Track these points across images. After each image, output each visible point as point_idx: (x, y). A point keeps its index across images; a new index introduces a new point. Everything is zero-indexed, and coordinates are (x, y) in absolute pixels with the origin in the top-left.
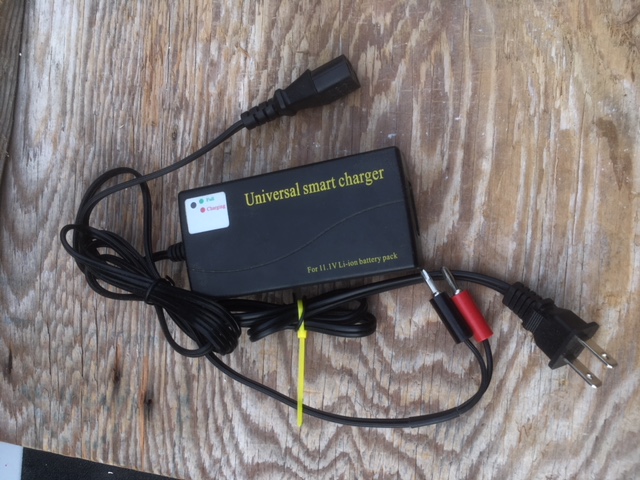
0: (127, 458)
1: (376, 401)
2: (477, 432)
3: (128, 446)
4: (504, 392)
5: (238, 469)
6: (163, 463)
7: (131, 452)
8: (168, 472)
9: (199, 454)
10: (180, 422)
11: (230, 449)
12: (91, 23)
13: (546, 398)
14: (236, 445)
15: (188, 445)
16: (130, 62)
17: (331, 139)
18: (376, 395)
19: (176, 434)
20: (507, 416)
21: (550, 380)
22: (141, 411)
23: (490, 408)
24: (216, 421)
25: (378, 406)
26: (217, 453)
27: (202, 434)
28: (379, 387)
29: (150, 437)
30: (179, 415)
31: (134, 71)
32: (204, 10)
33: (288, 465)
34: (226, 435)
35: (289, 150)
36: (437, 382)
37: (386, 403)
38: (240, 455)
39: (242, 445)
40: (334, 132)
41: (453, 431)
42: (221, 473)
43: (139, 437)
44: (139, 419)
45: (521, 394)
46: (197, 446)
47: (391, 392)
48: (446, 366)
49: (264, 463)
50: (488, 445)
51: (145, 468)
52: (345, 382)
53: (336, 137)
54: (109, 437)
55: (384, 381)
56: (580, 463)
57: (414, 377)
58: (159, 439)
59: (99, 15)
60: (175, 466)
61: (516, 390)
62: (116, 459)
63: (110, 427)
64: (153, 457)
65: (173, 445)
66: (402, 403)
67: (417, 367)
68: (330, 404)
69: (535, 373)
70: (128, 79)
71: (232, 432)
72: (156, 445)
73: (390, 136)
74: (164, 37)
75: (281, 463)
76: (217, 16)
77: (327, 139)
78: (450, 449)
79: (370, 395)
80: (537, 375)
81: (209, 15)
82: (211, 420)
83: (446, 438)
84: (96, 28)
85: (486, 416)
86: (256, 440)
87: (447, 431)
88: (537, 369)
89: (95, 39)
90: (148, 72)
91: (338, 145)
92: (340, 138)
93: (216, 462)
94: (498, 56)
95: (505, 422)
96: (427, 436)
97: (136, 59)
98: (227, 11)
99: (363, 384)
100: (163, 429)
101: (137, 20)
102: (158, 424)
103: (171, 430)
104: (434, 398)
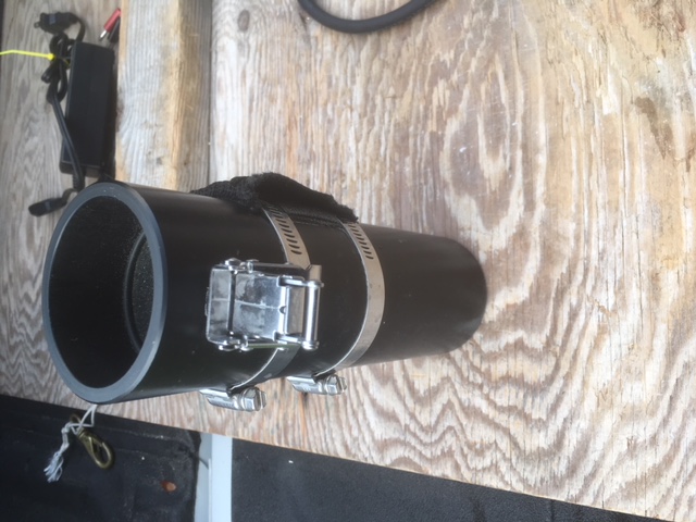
0: (294, 440)
1: (471, 379)
2: (559, 399)
3: (294, 430)
4: (579, 360)
5: (372, 445)
6: (318, 442)
7: (296, 435)
8: (322, 450)
9: (342, 434)
10: (327, 408)
11: (364, 428)
12: (251, 110)
13: (617, 364)
14: (368, 425)
15: (334, 427)
16: (276, 134)
17: (417, 161)
18: (471, 374)
19: (325, 418)
20: (584, 383)
21: (620, 346)
22: (300, 401)
23: (568, 377)
24: (352, 405)
25: (473, 383)
26: (355, 433)
27: (343, 417)
28: (473, 367)
29: (308, 422)
30: (326, 403)
31: (279, 140)
32: (321, 82)
33: (408, 440)
34: (360, 417)
35: (387, 177)
36: (520, 356)
37: (479, 380)
38: (372, 433)
39: (373, 425)
40: (419, 156)
41: (538, 400)
42: (359, 449)
43: (300, 421)
44: (299, 407)
45: (594, 361)
46: (341, 427)
47: (483, 370)
48: (526, 342)
49: (390, 439)
50: (570, 411)
51: (306, 449)
52: (445, 365)
53: (421, 159)
54: (281, 425)
55: (477, 361)
56: (658, 424)
57: (501, 355)
58: (314, 423)
59: (254, 103)
60: (327, 445)
61: (589, 358)
62: (287, 442)
63: (281, 416)
64: (311, 439)
65: (324, 428)
66: (493, 379)
67: (502, 346)
68: (435, 385)
69: (604, 340)
70: (276, 146)
71: (364, 414)
72: (312, 429)
73: (462, 150)
74: (297, 109)
75: (402, 438)
76: (330, 84)
77: (414, 162)
78: (537, 417)
79: (466, 374)
80: (607, 342)
81: (325, 85)
82: (349, 406)
83: (532, 407)
84: (253, 114)
85: (566, 385)
86: (382, 420)
87: (533, 401)
88: (606, 336)
89: (253, 122)
90: (288, 138)
91: (423, 166)
92: (423, 160)
93: (355, 439)
94: (543, 63)
95: (583, 389)
96: (516, 407)
97: (279, 130)
98: (337, 79)
99: (459, 364)
100: (316, 415)
101: (279, 101)
102: (312, 412)
103: (322, 416)
104: (519, 372)
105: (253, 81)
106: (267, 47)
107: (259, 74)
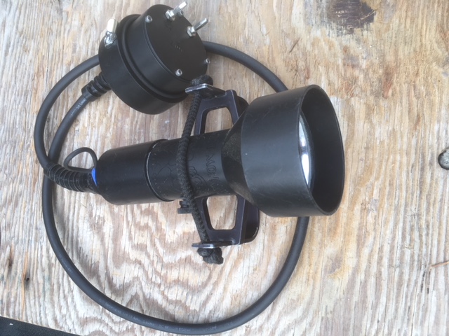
0: (14, 313)
1: (153, 280)
2: (208, 298)
3: (15, 306)
4: (224, 274)
5: (76, 321)
6: (34, 317)
7: (17, 309)
8: (36, 322)
9: (54, 311)
10: (44, 291)
11: (71, 308)
12: (6, 54)
13: (246, 279)
14: (75, 306)
15: (48, 305)
16: (26, 76)
17: (134, 123)
18: (154, 276)
19: (42, 299)
20: (225, 289)
21: (249, 268)
22: (23, 284)
23: (216, 284)
24: (64, 291)
25: (154, 283)
26: (64, 311)
27: (56, 299)
28: (156, 272)
29: (27, 300)
30: (44, 288)
31: (28, 82)
32: (68, 47)
33: (103, 319)
34: (69, 300)
35: (111, 129)
36: (188, 267)
37: (159, 281)
38: (77, 312)
39: (78, 307)
40: (136, 119)
41: (195, 298)
42: (66, 323)
43: (21, 300)
44: (21, 290)
45: (233, 276)
46: (53, 306)
47: (162, 274)
48: (193, 259)
49: (90, 317)
50: (214, 307)
51: (24, 320)
52: (137, 268)
53: (137, 122)
54: (5, 301)
55: (159, 268)
56: (264, 318)
57: (175, 265)
58: (32, 302)
59: (10, 49)
60: (41, 318)
61: (230, 273)
62: (8, 314)
63: (5, 294)
64: (29, 313)
65: (40, 306)
66: (168, 282)
67: (177, 260)
68: (128, 282)
69: (240, 263)
70: (24, 86)
71: (73, 298)
72: (30, 306)
73: (166, 122)
74: (45, 62)
75: (99, 317)
76: (74, 51)
77: (132, 123)
78: (193, 309)
79: (150, 277)
80: (242, 265)
81: (70, 50)
82: (61, 291)
83: (191, 302)
84: (8, 57)
85: (214, 289)
86: (86, 304)
87: (192, 298)
88: (242, 261)
89: (7, 63)
90: (35, 83)
91: (138, 127)
92: (139, 123)
93: (64, 316)
94: (225, 77)
95: (224, 293)
96: (181, 301)
97: (29, 75)
98: (80, 48)
99: (147, 269)
100: (35, 296)
101: (31, 52)
102: (32, 293)
103: (39, 297)
104: (185, 277)
105: (11, 31)
106: (26, 8)
107: (17, 28)
